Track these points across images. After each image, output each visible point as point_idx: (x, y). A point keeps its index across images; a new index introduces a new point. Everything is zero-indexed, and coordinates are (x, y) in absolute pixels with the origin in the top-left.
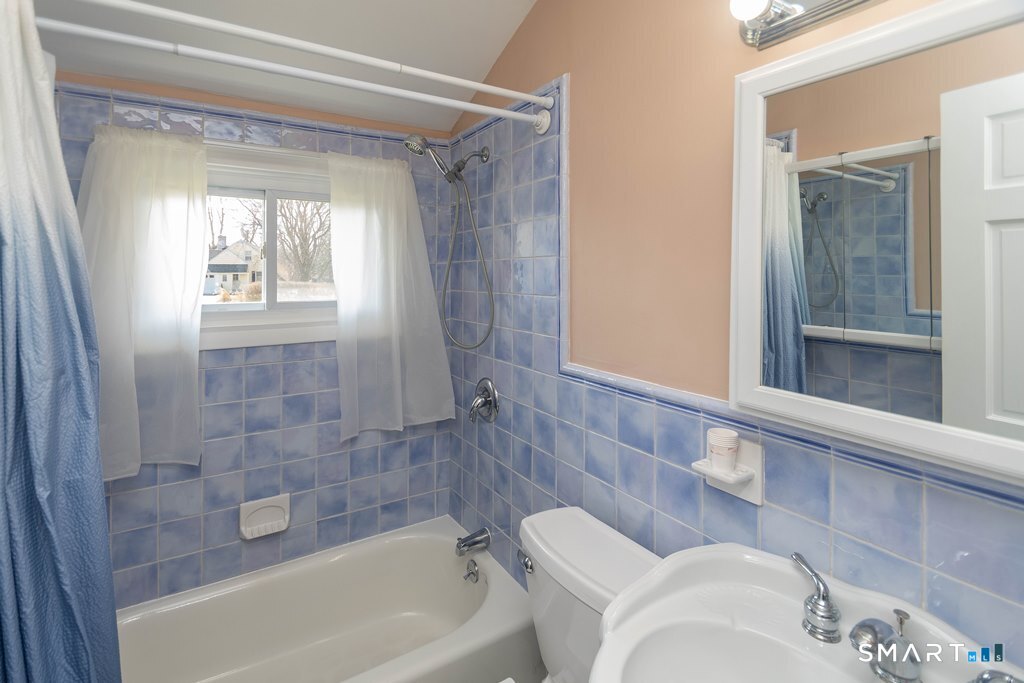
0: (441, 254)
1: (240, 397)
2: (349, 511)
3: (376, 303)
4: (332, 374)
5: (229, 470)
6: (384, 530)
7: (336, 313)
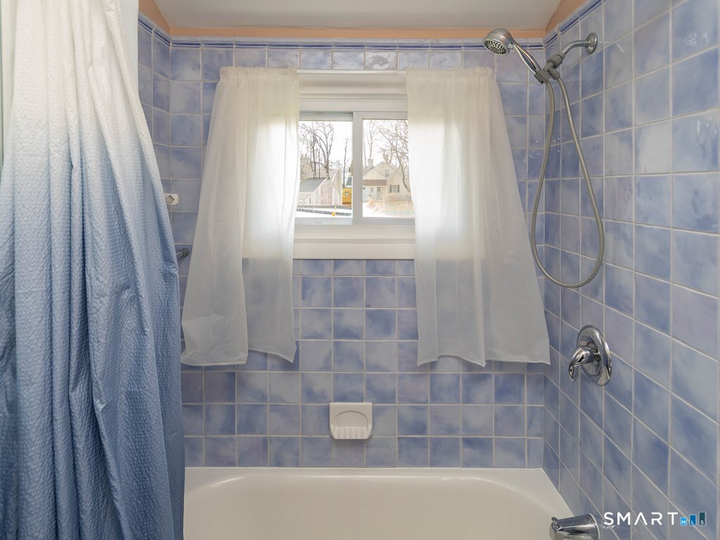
0: (533, 172)
1: (329, 305)
2: (429, 435)
3: (455, 223)
4: (410, 291)
5: (320, 369)
6: (467, 465)
7: (413, 230)
